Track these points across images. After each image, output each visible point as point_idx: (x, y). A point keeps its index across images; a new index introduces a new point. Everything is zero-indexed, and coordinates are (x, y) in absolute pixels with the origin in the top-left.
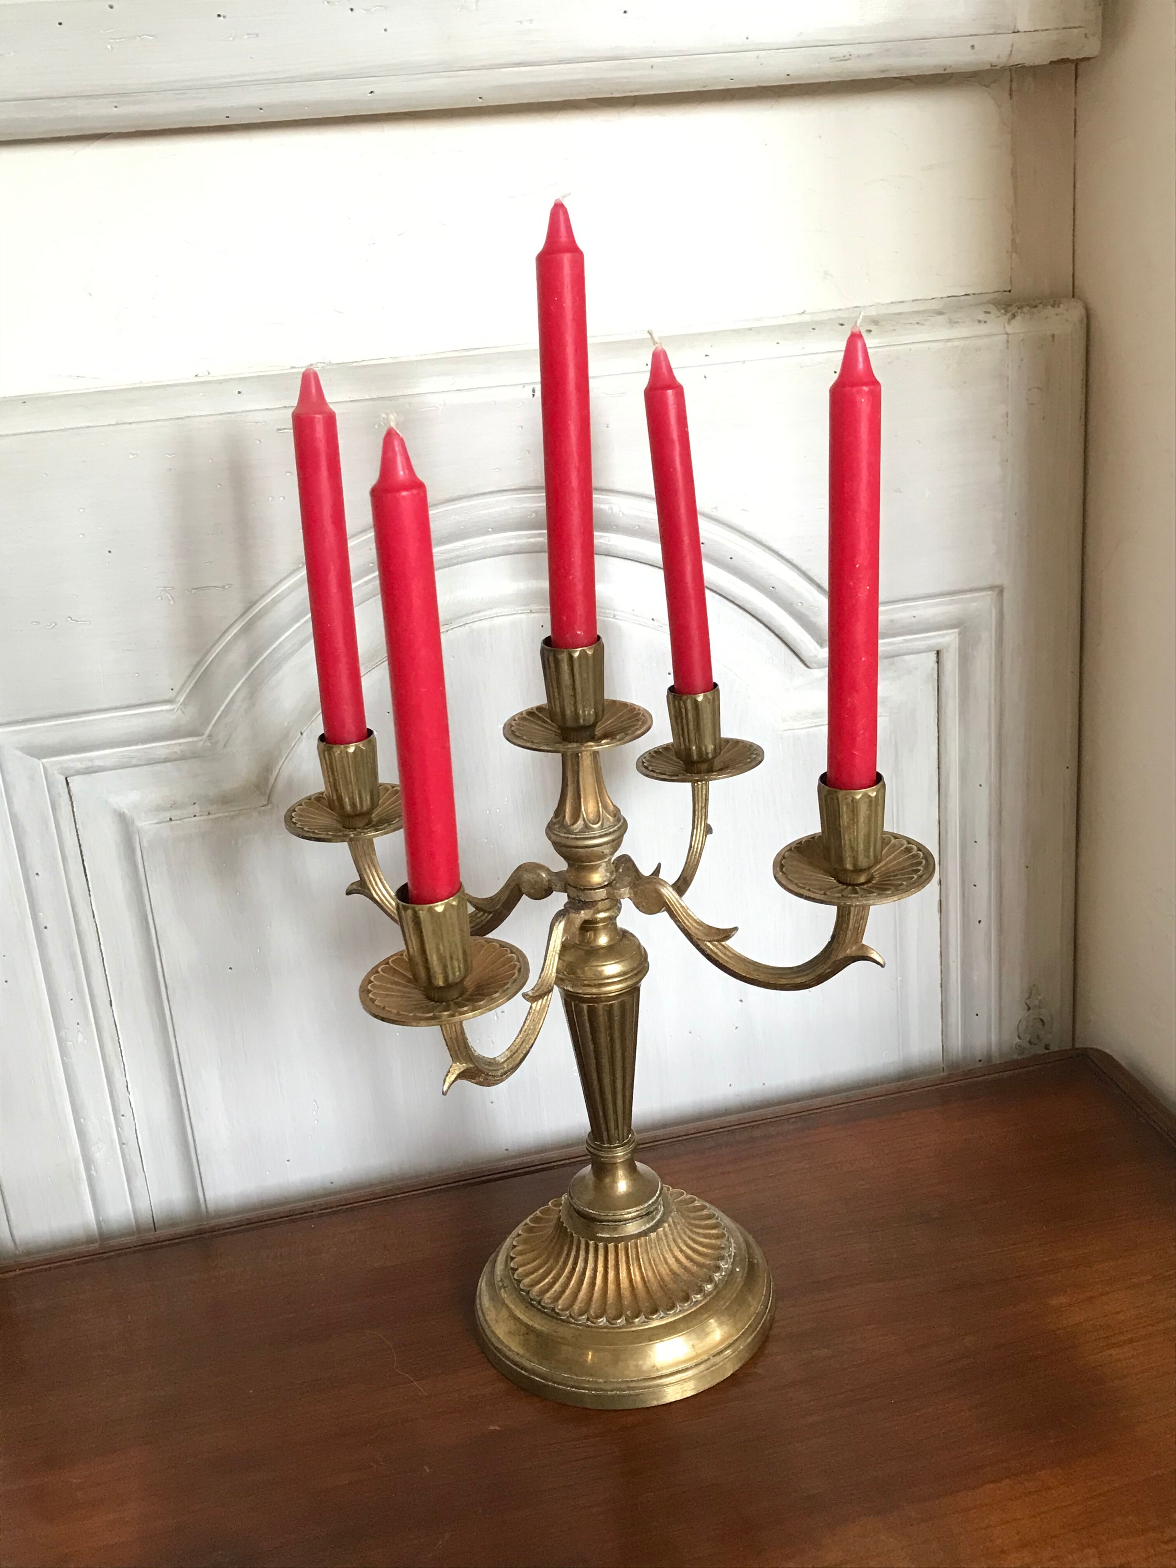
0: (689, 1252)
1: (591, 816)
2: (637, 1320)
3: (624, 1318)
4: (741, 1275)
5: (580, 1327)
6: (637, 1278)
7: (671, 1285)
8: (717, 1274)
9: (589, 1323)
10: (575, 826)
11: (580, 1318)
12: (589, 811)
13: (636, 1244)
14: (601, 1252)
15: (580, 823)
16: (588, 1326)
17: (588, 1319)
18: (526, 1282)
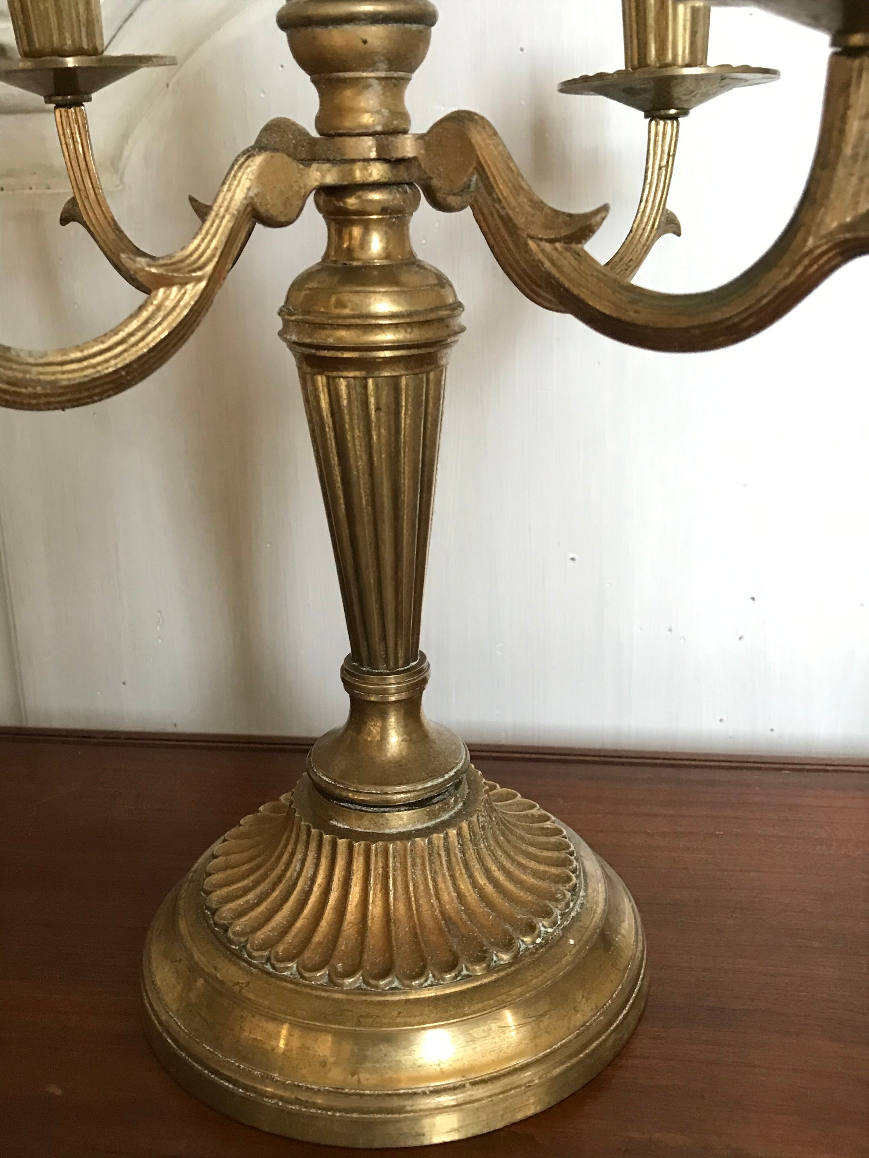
0: (489, 889)
3: (327, 971)
4: (574, 951)
5: (254, 970)
6: (375, 910)
7: (433, 936)
8: (526, 939)
9: (268, 967)
11: (257, 954)
13: (386, 851)
14: (326, 851)
16: (265, 971)
17: (268, 959)
18: (217, 877)
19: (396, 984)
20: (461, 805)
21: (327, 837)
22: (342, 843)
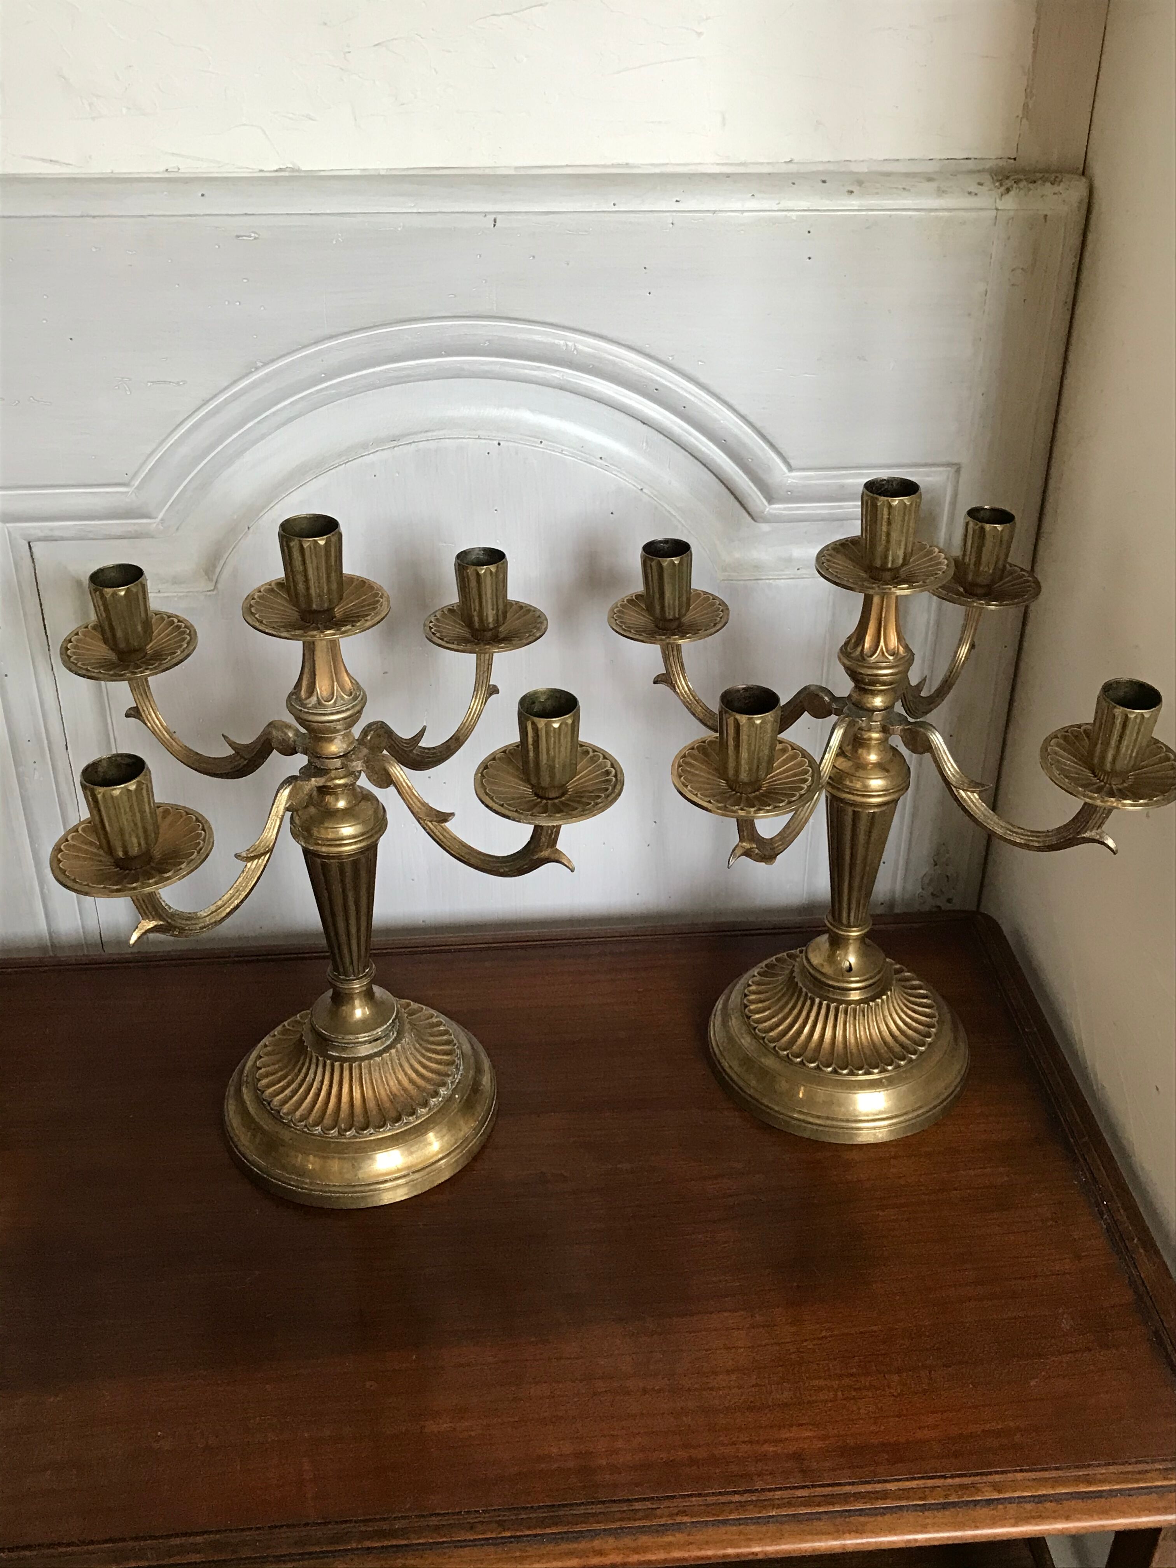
0: (414, 1076)
1: (325, 694)
2: (348, 1133)
3: (336, 1129)
4: (458, 1100)
5: (298, 1132)
6: (357, 1095)
7: (387, 1105)
8: (434, 1100)
9: (306, 1130)
10: (308, 701)
11: (298, 1124)
12: (323, 688)
13: (360, 1066)
14: (328, 1068)
15: (314, 699)
16: (304, 1132)
17: (306, 1126)
18: (264, 1082)
19: (372, 1131)
20: (396, 1033)
21: (328, 1062)
22: (337, 1064)
